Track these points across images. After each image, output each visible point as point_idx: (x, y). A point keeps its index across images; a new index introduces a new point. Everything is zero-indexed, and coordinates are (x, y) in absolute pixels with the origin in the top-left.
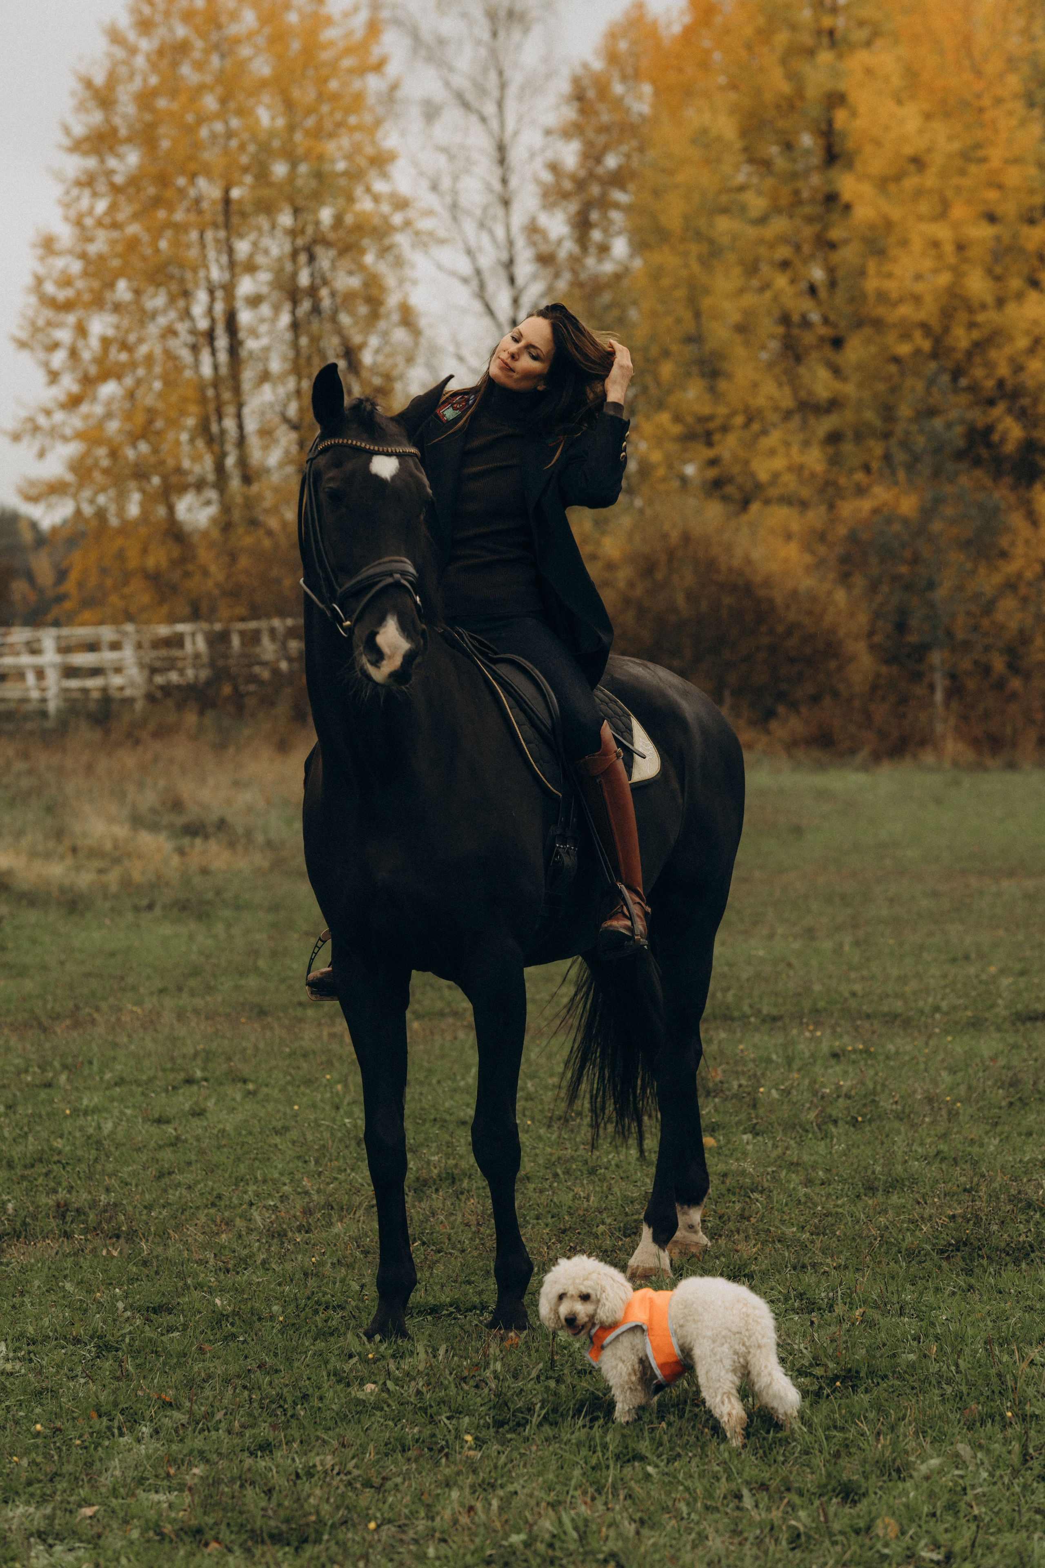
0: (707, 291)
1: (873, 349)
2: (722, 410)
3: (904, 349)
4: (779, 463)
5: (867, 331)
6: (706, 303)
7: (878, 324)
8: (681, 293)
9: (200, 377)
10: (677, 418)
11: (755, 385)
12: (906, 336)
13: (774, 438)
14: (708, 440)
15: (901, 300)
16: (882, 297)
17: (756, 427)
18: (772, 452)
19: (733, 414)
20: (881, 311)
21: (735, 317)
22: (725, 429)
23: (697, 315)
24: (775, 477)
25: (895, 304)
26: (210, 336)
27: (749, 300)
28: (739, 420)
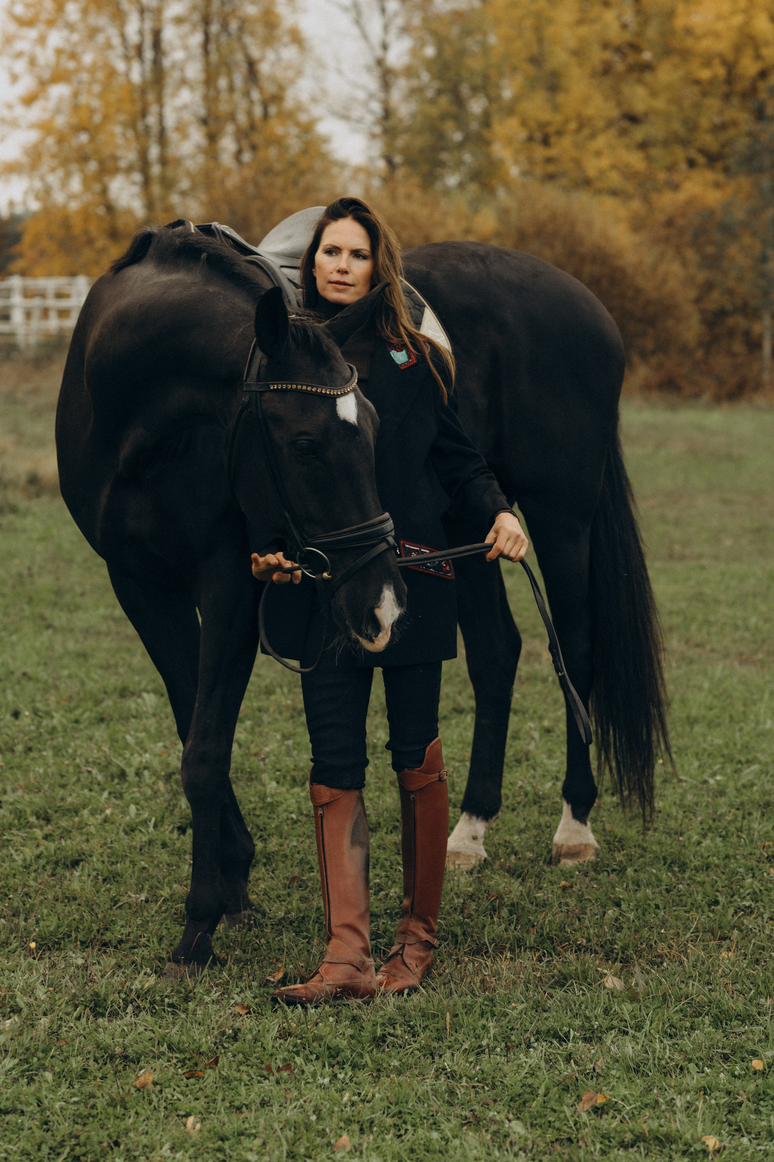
0: (550, 21)
1: (680, 73)
2: (558, 118)
3: (705, 74)
4: (605, 162)
5: (676, 59)
6: (549, 32)
7: (685, 54)
8: (529, 23)
9: (129, 82)
10: (524, 123)
11: (586, 100)
12: (707, 63)
13: (601, 142)
14: (546, 142)
15: (705, 35)
16: (689, 31)
17: (586, 132)
18: (598, 154)
19: (567, 121)
20: (689, 42)
21: (572, 43)
22: (560, 133)
23: (540, 40)
24: (602, 173)
25: (699, 38)
26: (139, 50)
27: (584, 31)
28: (573, 126)
